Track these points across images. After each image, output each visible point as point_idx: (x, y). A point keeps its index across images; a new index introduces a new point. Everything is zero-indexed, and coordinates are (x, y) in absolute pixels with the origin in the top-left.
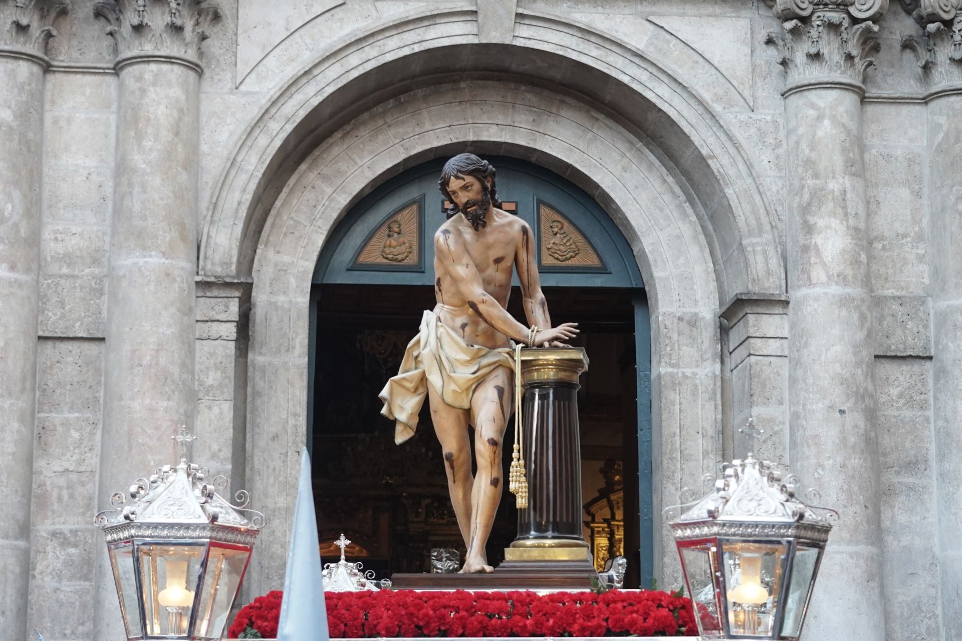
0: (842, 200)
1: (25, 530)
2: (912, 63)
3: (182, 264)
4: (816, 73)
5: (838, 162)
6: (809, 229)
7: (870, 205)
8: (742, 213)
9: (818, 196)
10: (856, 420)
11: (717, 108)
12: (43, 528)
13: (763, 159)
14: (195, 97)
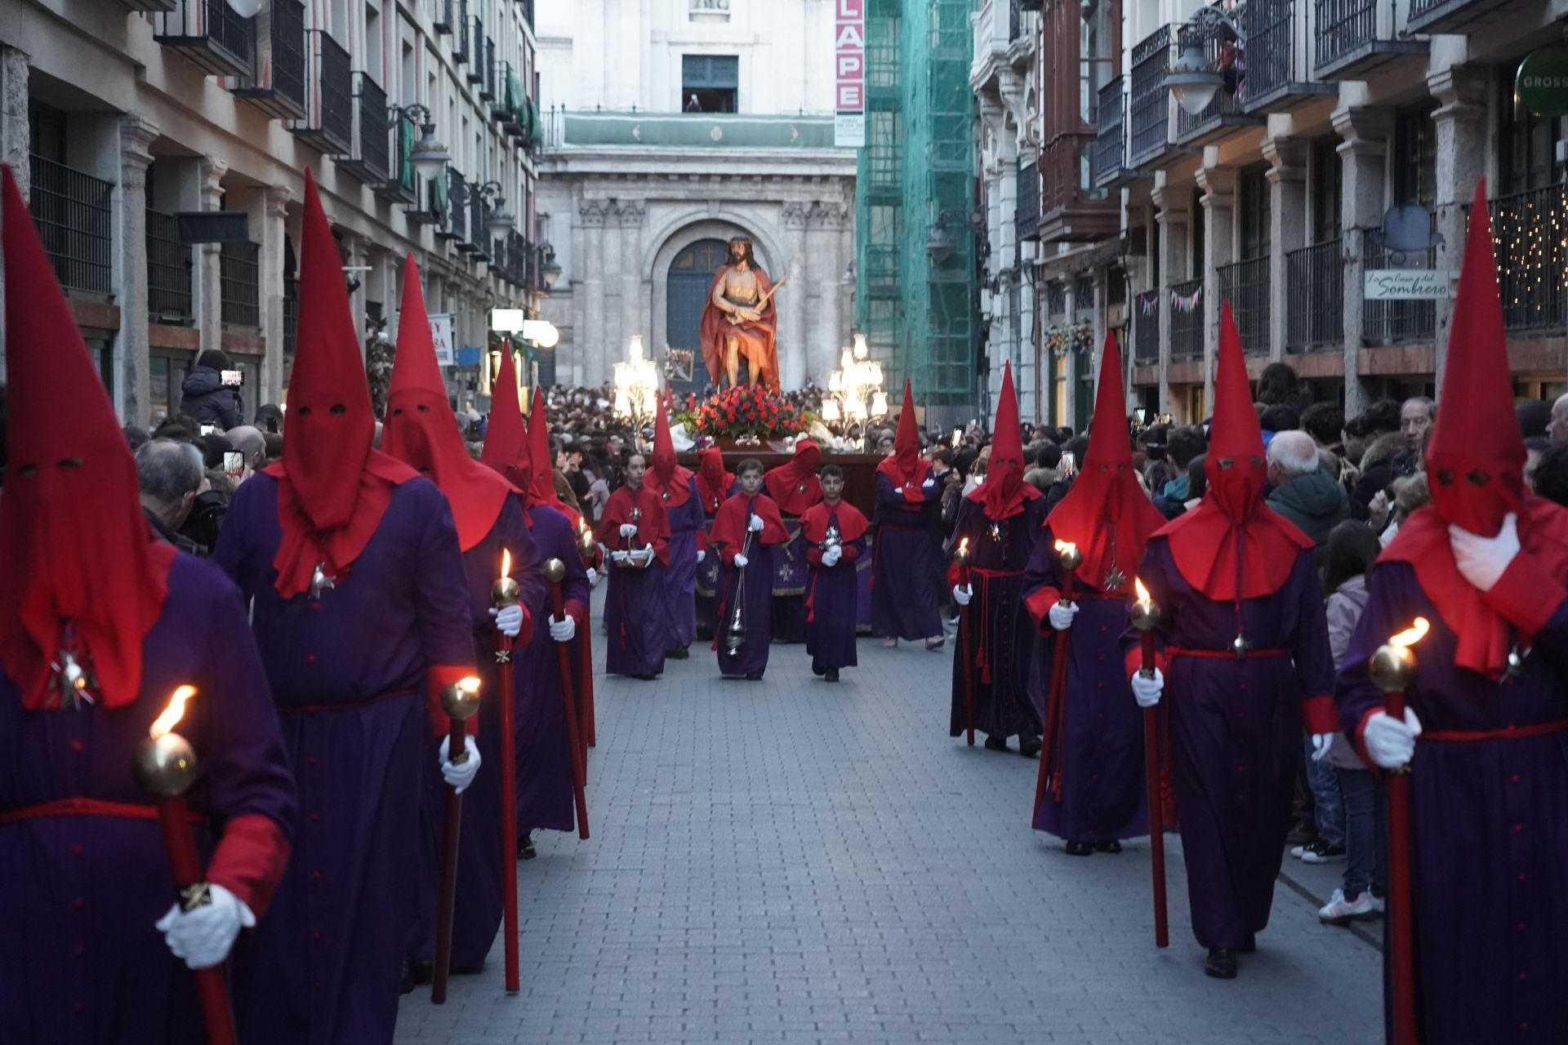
0: (799, 259)
1: (604, 341)
2: (819, 220)
3: (639, 278)
4: (793, 227)
5: (798, 249)
6: (790, 266)
7: (806, 259)
8: (775, 261)
9: (793, 258)
10: (800, 314)
11: (769, 233)
12: (607, 341)
13: (780, 247)
14: (639, 235)
